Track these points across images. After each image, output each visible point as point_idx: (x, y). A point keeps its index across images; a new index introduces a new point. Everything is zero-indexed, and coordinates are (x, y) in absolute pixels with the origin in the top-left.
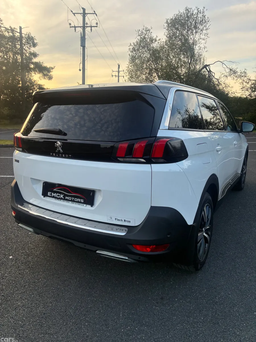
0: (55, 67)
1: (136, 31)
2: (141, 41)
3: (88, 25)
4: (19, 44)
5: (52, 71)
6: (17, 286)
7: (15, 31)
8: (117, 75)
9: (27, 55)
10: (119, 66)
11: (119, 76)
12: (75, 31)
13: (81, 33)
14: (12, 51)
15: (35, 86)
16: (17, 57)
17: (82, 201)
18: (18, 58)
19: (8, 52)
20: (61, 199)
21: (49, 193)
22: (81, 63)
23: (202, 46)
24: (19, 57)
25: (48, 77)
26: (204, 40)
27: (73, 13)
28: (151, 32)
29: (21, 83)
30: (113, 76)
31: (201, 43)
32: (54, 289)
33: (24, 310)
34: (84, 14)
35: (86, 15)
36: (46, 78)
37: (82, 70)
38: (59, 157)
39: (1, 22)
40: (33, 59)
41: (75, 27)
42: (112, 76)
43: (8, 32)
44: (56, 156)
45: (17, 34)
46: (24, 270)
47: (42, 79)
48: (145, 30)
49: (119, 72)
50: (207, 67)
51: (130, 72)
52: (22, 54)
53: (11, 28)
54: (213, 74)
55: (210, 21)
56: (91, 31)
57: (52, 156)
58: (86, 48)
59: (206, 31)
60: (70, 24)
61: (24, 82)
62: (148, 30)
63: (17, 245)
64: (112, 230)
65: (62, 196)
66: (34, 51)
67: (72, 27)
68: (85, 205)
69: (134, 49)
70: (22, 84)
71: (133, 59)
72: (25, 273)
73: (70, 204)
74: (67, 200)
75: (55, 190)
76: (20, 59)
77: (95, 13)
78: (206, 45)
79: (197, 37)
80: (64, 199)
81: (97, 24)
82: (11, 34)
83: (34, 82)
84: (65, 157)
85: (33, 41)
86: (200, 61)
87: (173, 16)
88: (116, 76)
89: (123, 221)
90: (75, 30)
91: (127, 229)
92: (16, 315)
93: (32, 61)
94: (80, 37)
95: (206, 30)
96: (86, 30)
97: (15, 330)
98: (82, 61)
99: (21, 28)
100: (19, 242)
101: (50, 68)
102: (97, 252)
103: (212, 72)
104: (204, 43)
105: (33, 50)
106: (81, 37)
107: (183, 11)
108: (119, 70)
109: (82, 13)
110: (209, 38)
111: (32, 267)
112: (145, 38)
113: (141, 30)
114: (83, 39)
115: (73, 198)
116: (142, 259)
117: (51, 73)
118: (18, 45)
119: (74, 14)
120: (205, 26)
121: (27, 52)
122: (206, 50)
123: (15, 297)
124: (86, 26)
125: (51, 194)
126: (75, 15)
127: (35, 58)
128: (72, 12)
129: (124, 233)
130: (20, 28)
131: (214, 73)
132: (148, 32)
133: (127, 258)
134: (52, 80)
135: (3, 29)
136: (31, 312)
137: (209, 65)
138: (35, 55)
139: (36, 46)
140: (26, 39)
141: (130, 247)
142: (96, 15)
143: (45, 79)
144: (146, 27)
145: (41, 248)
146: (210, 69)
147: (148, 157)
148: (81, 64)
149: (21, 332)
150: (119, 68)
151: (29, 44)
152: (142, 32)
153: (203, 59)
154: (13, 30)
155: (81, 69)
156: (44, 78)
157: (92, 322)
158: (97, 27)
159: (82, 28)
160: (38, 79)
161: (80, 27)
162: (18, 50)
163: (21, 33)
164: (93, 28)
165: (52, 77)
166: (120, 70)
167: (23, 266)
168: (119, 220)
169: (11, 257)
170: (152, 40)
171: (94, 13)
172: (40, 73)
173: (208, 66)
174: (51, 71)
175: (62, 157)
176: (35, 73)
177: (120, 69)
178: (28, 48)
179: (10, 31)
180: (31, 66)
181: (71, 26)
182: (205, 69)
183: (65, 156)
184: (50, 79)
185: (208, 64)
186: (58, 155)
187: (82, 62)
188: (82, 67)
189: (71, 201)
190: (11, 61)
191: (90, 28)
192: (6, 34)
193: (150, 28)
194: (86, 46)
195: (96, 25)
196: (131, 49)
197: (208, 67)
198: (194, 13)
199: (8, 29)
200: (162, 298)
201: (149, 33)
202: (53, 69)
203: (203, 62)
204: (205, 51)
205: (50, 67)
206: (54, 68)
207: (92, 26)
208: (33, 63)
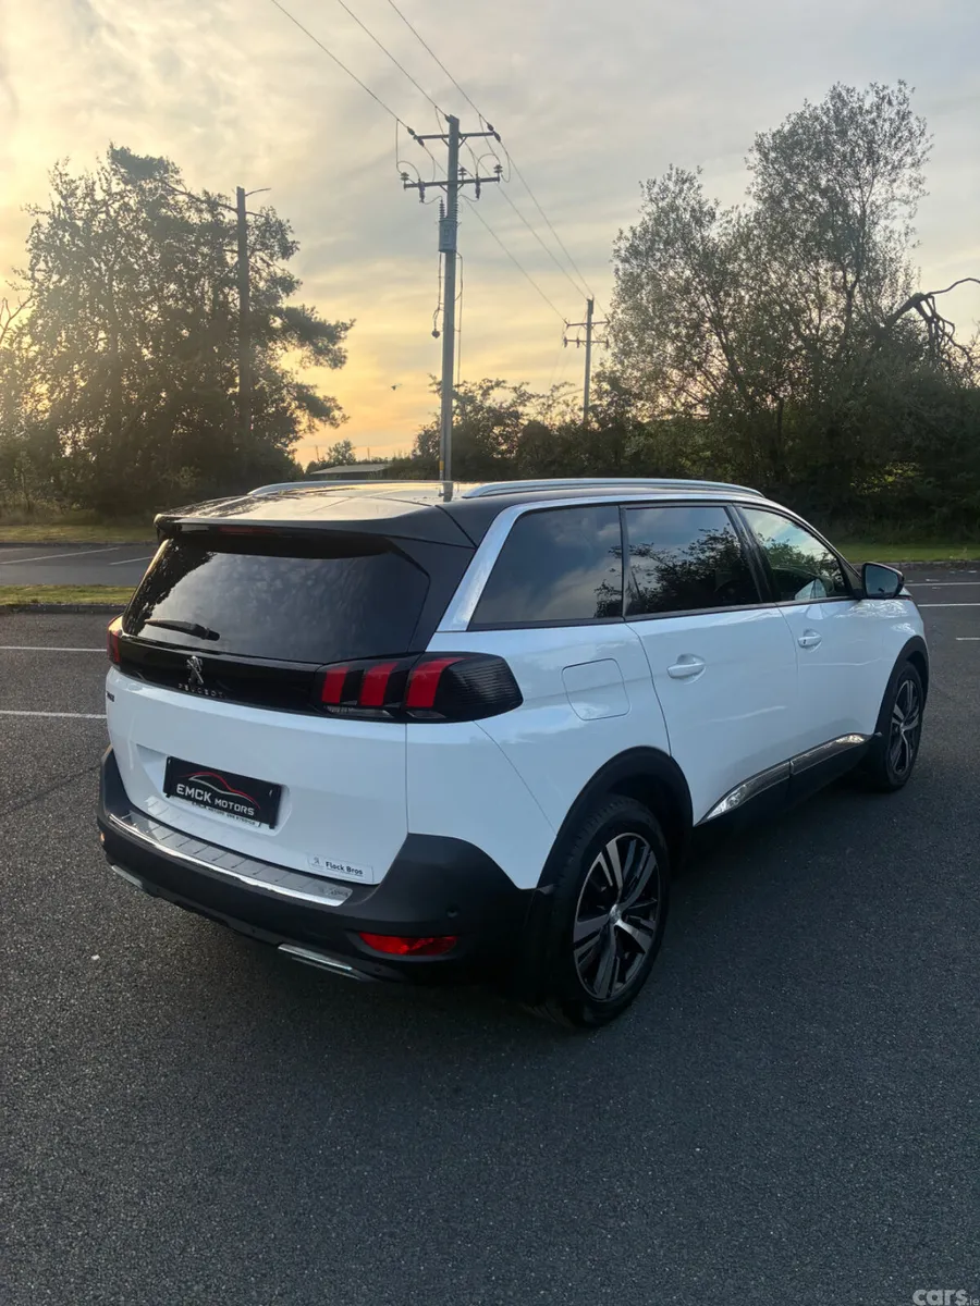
0: (355, 320)
1: (642, 186)
2: (658, 222)
3: (465, 178)
4: (236, 248)
5: (345, 338)
6: (93, 1029)
7: (222, 205)
8: (583, 337)
9: (262, 284)
10: (591, 303)
11: (589, 342)
12: (422, 201)
13: (442, 205)
14: (211, 275)
15: (285, 392)
16: (226, 296)
17: (251, 811)
18: (230, 300)
19: (197, 279)
20: (205, 804)
21: (179, 787)
22: (439, 309)
23: (898, 226)
24: (233, 296)
25: (331, 356)
26: (907, 202)
27: (416, 137)
28: (699, 188)
29: (237, 380)
30: (566, 343)
31: (895, 217)
32: (184, 1045)
33: (95, 1087)
34: (455, 138)
35: (460, 141)
36: (322, 361)
37: (442, 334)
38: (196, 694)
39: (177, 177)
40: (280, 297)
41: (421, 186)
42: (566, 341)
43: (200, 211)
44: (189, 692)
45: (230, 217)
46: (121, 992)
47: (308, 364)
48: (673, 179)
49: (589, 326)
50: (923, 303)
51: (619, 331)
52: (243, 283)
53: (209, 198)
54: (948, 329)
55: (927, 135)
56: (478, 197)
57: (182, 690)
58: (457, 256)
59: (913, 169)
60: (405, 176)
61: (250, 378)
62: (684, 180)
63: (120, 926)
64: (321, 893)
65: (207, 797)
66: (283, 270)
67: (413, 185)
68: (257, 823)
69: (634, 252)
70: (241, 384)
71: (630, 287)
72: (120, 999)
73: (224, 818)
74: (218, 807)
75: (192, 779)
76: (238, 302)
77: (492, 132)
78: (912, 223)
79: (879, 192)
80: (213, 806)
81: (498, 169)
82: (207, 216)
83: (283, 377)
84: (210, 697)
85: (284, 237)
86: (894, 281)
87: (784, 120)
88: (578, 341)
89: (345, 869)
90: (422, 196)
91: (350, 891)
92: (72, 1097)
93: (278, 305)
94: (438, 219)
95: (913, 165)
96: (459, 194)
97: (62, 1128)
98: (442, 301)
99: (241, 194)
100: (127, 919)
101: (337, 326)
102: (280, 948)
103: (944, 321)
104: (906, 215)
105: (280, 266)
106: (442, 221)
107: (819, 99)
108: (589, 319)
109: (446, 136)
110: (926, 197)
111: (142, 987)
112: (674, 208)
113: (658, 182)
114: (448, 226)
115: (231, 804)
116: (385, 971)
117: (341, 345)
118: (233, 251)
119: (420, 139)
120: (909, 153)
121: (261, 278)
122: (913, 239)
123: (81, 1055)
124: (460, 178)
125: (184, 790)
126: (422, 144)
127: (288, 295)
128: (411, 132)
129: (340, 899)
130: (238, 195)
131: (953, 325)
132: (687, 184)
133: (349, 968)
134: (345, 367)
135: (181, 198)
136: (112, 1091)
137: (930, 295)
138: (288, 285)
139: (290, 254)
140: (257, 232)
141: (354, 939)
142: (498, 138)
143: (321, 364)
144: (677, 170)
145: (181, 940)
146: (933, 311)
147: (397, 705)
148: (441, 313)
149: (74, 1134)
150: (590, 311)
151: (267, 249)
152: (665, 189)
153: (906, 275)
154: (213, 204)
155: (440, 328)
156: (318, 363)
157: (252, 1126)
158: (498, 179)
159: (446, 187)
160: (296, 367)
161: (440, 184)
162: (231, 271)
163: (241, 211)
164: (483, 185)
165: (345, 357)
166: (594, 318)
167: (121, 982)
168: (334, 867)
169: (96, 957)
170: (702, 216)
171: (488, 131)
172: (302, 346)
173: (926, 297)
174: (342, 336)
175: (203, 695)
176: (285, 349)
177: (593, 316)
178: (264, 261)
179: (204, 206)
180: (275, 321)
181: (408, 182)
182: (913, 311)
183: (209, 692)
184: (336, 366)
185: (925, 293)
186: (195, 690)
187: (442, 306)
188: (444, 325)
189: (227, 810)
190: (207, 308)
191: (473, 185)
192: (194, 218)
193: (694, 172)
194: (458, 251)
195: (496, 175)
196: (623, 253)
197: (928, 303)
198: (867, 107)
199: (198, 200)
200: (457, 1091)
201: (689, 189)
202: (347, 329)
203: (908, 286)
204: (911, 243)
205: (338, 322)
206: (352, 325)
207: (481, 176)
208: (279, 313)
